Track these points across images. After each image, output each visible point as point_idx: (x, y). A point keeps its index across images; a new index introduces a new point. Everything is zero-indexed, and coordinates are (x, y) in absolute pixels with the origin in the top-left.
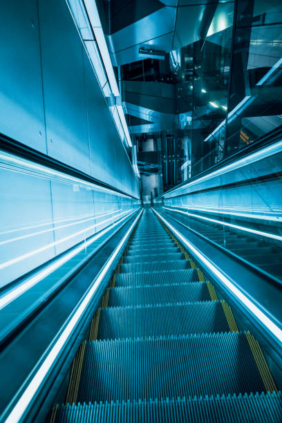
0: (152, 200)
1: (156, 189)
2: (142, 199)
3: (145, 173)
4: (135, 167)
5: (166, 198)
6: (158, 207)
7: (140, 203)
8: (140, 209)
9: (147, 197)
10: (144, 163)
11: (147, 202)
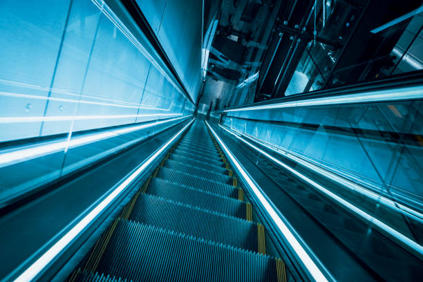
0: (209, 111)
1: (218, 101)
2: (198, 106)
3: (214, 73)
4: (205, 53)
5: (228, 115)
6: (214, 122)
7: (193, 110)
8: (192, 118)
9: (204, 105)
10: (220, 54)
11: (203, 112)
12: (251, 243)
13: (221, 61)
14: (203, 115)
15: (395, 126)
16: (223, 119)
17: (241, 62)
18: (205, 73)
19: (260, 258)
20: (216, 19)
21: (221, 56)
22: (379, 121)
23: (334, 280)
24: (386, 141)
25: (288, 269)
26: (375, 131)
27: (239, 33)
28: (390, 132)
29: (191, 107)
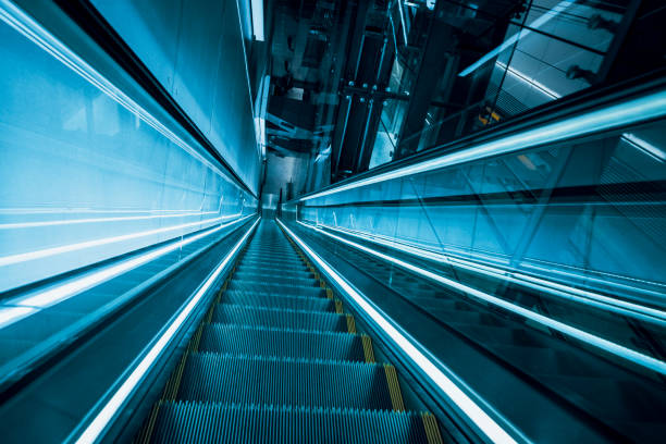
0: (279, 203)
1: (290, 186)
2: (261, 199)
3: (277, 147)
4: (260, 125)
5: (308, 204)
6: (289, 218)
7: (255, 206)
8: (255, 218)
9: (271, 196)
10: (281, 121)
11: (270, 206)
12: (379, 397)
13: (282, 130)
14: (271, 211)
15: (527, 182)
16: (302, 212)
17: (312, 128)
18: (264, 149)
19: (398, 418)
20: (267, 74)
21: (282, 124)
22: (506, 180)
23: (528, 441)
24: (518, 203)
25: (442, 425)
26: (503, 193)
27: (304, 84)
28: (521, 192)
29: (250, 202)
